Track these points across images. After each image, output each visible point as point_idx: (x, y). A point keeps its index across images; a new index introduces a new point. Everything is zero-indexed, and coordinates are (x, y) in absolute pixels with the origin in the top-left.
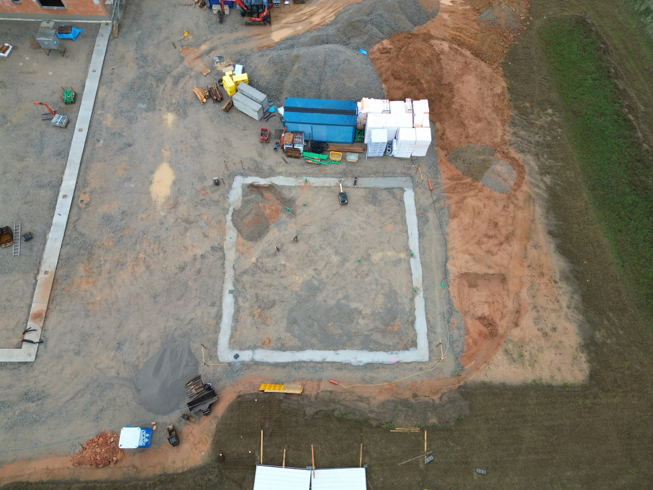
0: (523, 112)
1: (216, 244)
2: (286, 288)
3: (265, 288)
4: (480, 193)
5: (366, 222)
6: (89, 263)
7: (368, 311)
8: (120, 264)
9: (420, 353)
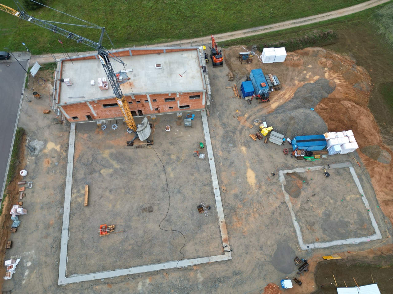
0: (384, 127)
1: (282, 201)
2: (316, 216)
3: (308, 217)
4: (379, 165)
5: (339, 184)
6: (236, 215)
7: (352, 222)
8: (248, 215)
9: (378, 236)
